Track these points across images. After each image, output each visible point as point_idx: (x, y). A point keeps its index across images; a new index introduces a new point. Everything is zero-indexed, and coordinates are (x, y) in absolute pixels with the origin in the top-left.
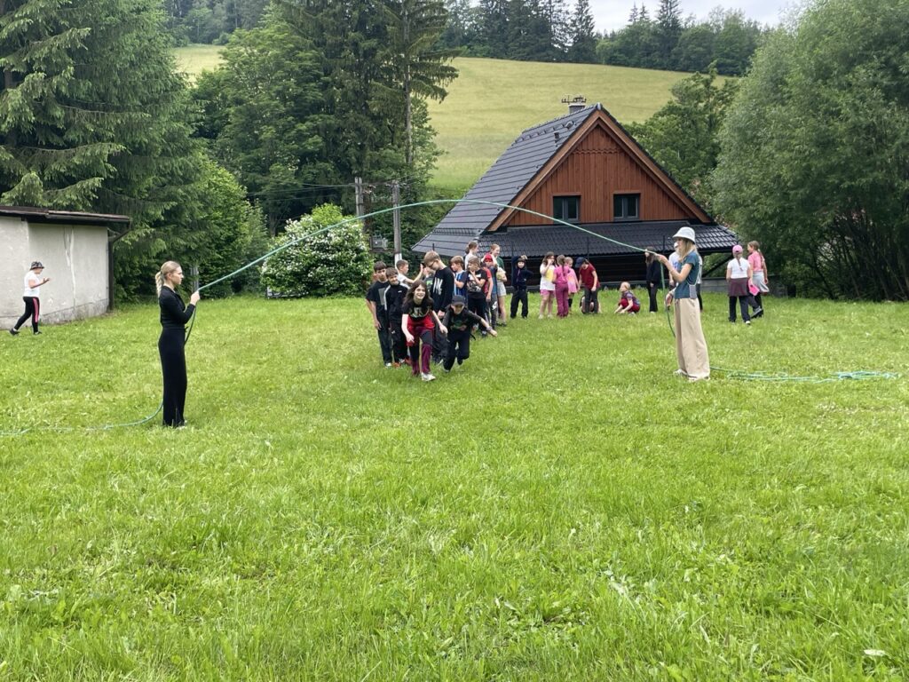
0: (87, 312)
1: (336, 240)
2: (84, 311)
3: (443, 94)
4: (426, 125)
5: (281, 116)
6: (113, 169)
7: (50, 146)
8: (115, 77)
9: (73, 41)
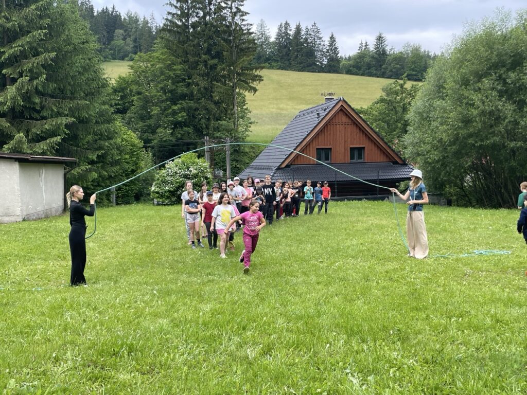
0: (51, 213)
1: (194, 172)
2: (49, 212)
3: (255, 90)
4: (245, 107)
5: (163, 101)
6: (68, 132)
7: (32, 118)
8: (70, 80)
9: (46, 60)
